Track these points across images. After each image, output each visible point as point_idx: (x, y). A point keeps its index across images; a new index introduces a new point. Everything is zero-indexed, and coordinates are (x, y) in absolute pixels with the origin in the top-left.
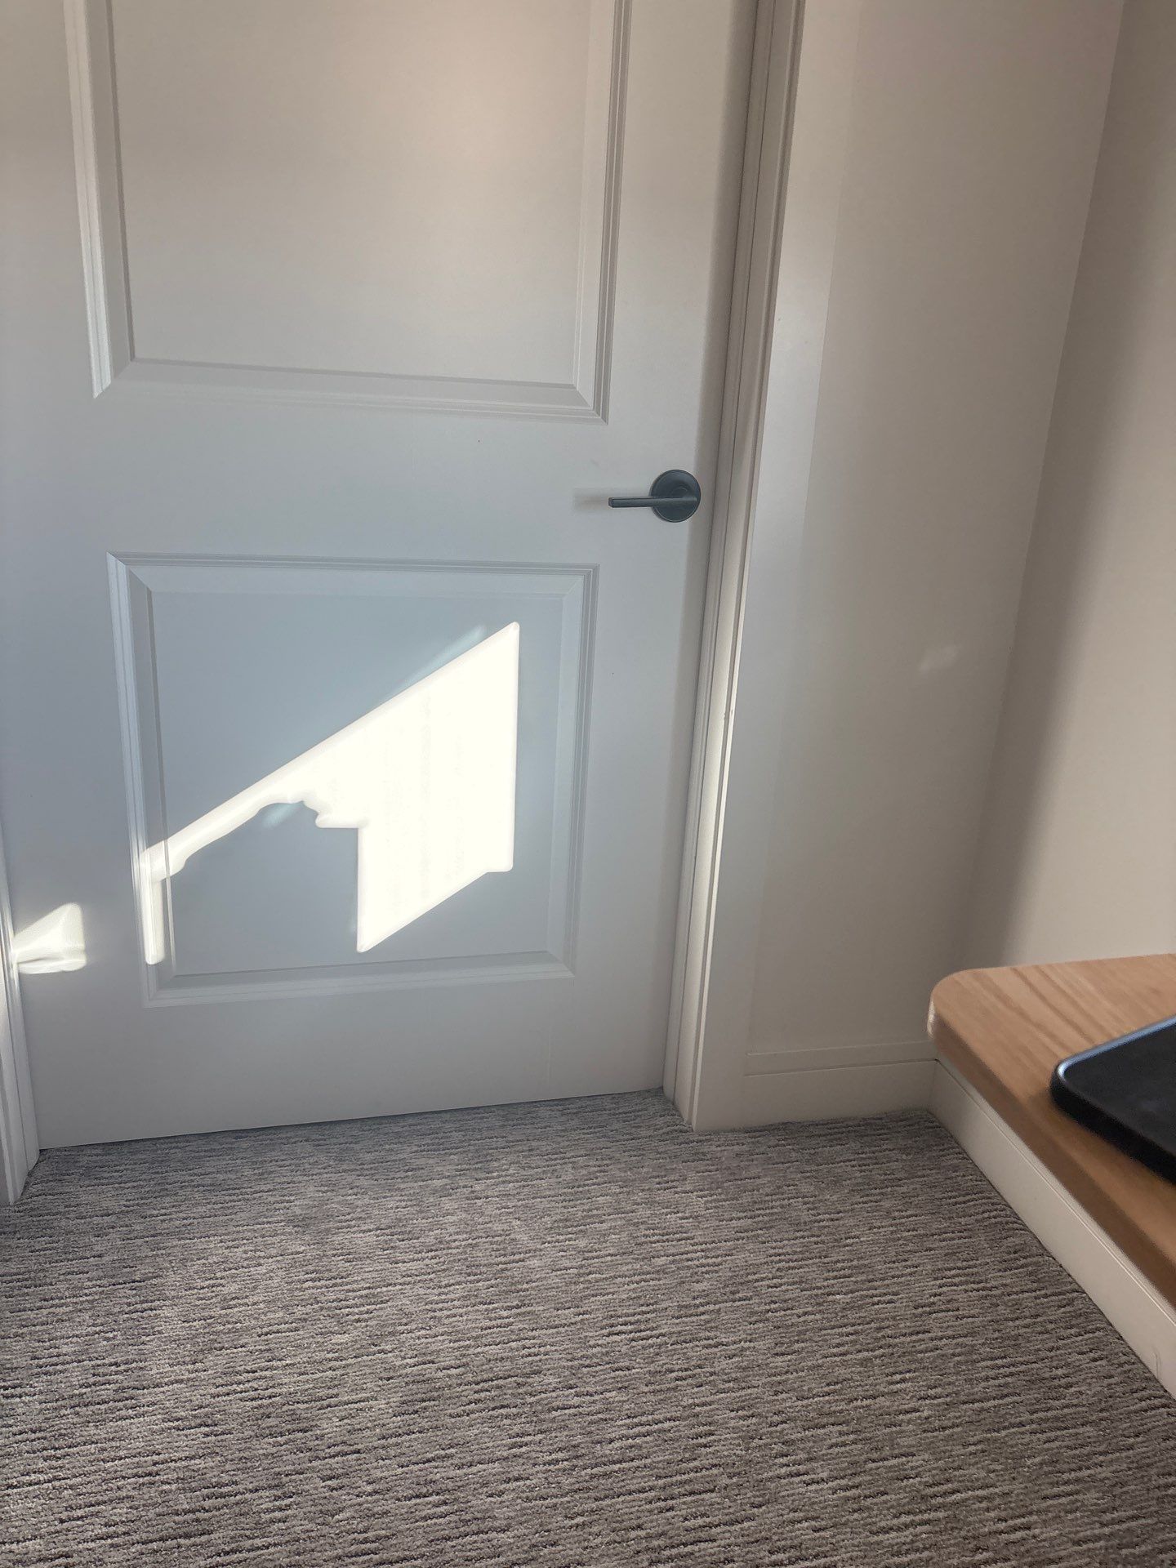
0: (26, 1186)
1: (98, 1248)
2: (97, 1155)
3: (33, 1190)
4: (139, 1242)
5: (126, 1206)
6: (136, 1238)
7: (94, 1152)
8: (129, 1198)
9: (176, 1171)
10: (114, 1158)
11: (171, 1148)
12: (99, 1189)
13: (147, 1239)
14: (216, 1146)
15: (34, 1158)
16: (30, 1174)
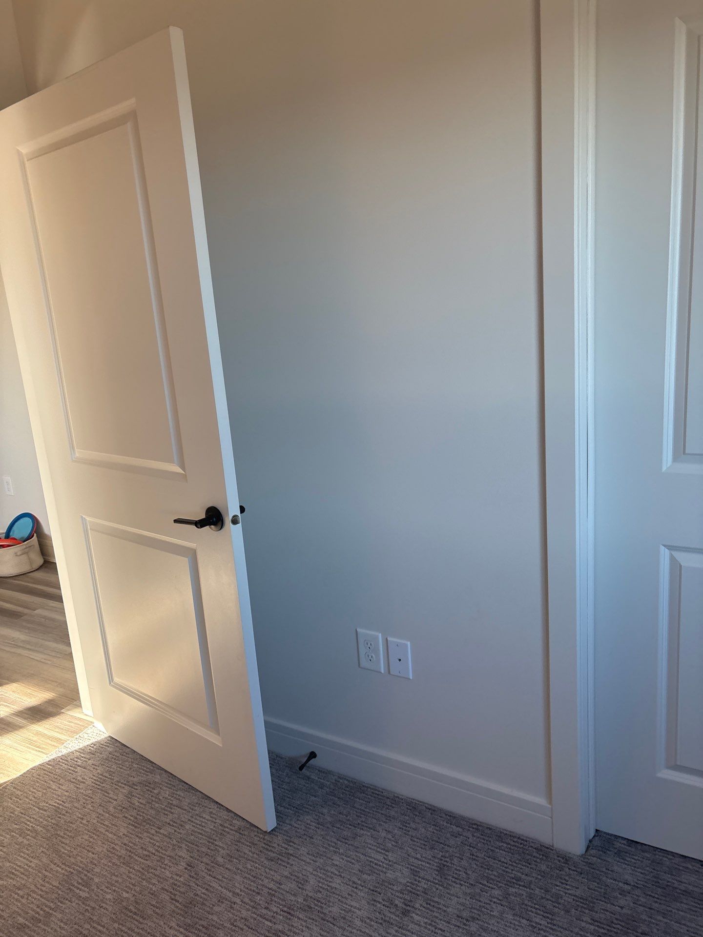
0: (588, 848)
1: (622, 902)
2: (624, 844)
3: (593, 852)
4: (642, 908)
5: (636, 883)
6: (640, 905)
7: (623, 842)
8: (639, 879)
9: (665, 873)
10: (633, 850)
11: (663, 857)
12: (624, 866)
13: (646, 909)
14: (690, 867)
15: (592, 833)
16: (590, 841)
